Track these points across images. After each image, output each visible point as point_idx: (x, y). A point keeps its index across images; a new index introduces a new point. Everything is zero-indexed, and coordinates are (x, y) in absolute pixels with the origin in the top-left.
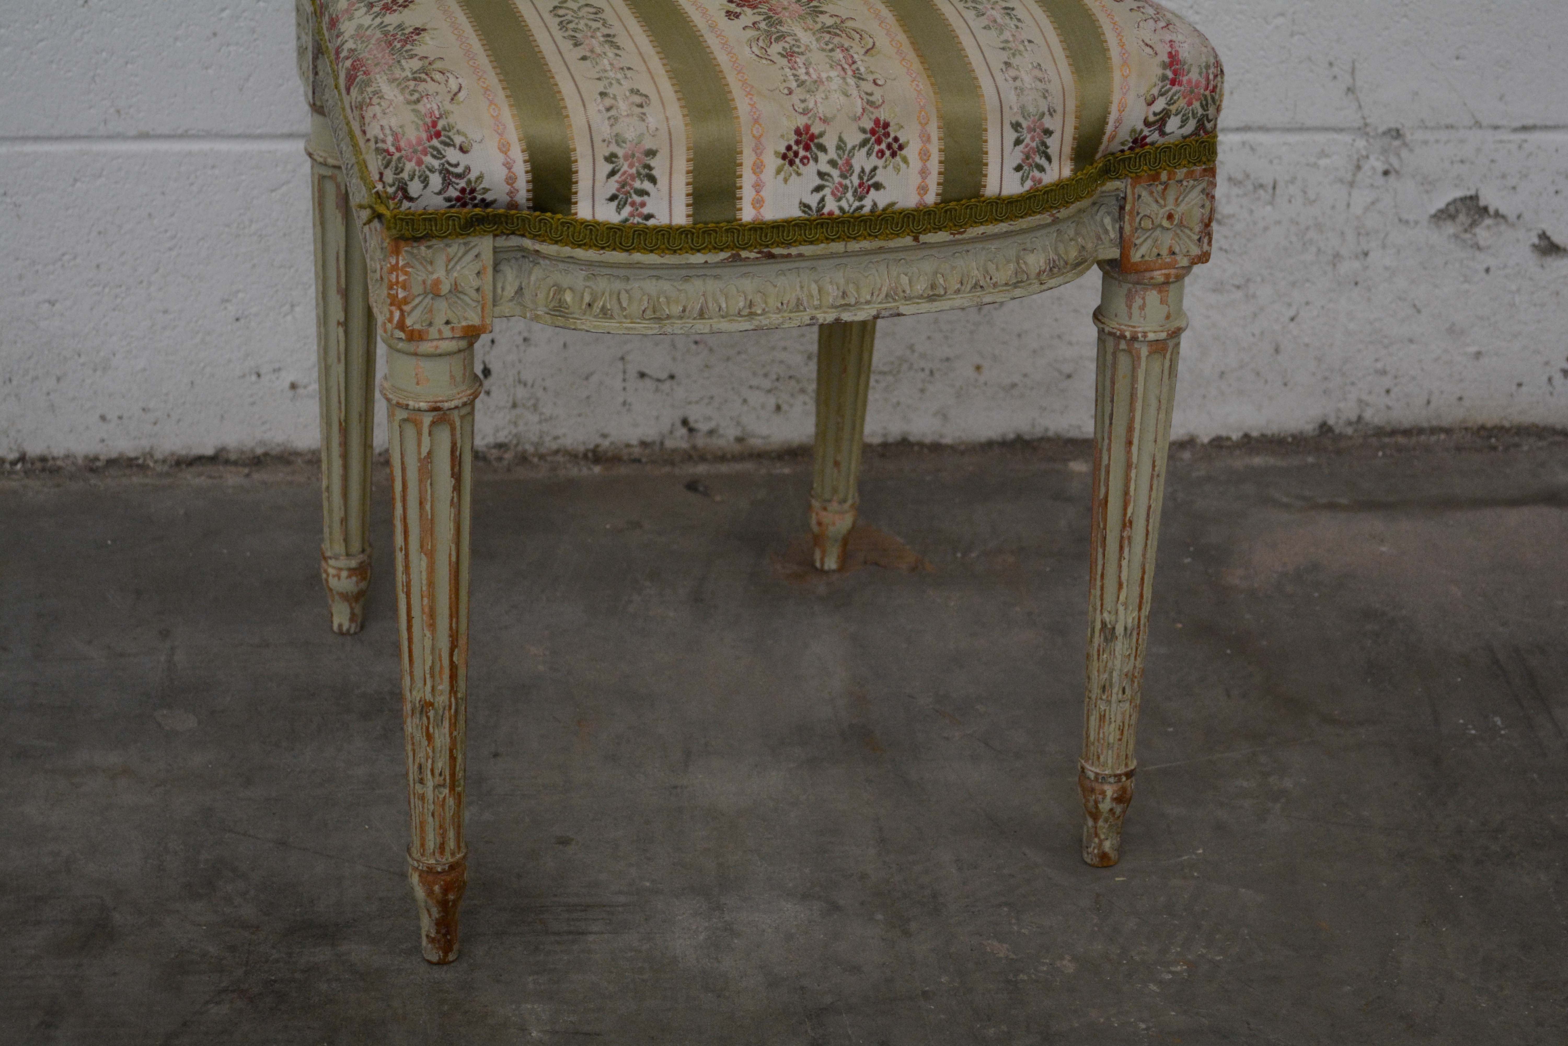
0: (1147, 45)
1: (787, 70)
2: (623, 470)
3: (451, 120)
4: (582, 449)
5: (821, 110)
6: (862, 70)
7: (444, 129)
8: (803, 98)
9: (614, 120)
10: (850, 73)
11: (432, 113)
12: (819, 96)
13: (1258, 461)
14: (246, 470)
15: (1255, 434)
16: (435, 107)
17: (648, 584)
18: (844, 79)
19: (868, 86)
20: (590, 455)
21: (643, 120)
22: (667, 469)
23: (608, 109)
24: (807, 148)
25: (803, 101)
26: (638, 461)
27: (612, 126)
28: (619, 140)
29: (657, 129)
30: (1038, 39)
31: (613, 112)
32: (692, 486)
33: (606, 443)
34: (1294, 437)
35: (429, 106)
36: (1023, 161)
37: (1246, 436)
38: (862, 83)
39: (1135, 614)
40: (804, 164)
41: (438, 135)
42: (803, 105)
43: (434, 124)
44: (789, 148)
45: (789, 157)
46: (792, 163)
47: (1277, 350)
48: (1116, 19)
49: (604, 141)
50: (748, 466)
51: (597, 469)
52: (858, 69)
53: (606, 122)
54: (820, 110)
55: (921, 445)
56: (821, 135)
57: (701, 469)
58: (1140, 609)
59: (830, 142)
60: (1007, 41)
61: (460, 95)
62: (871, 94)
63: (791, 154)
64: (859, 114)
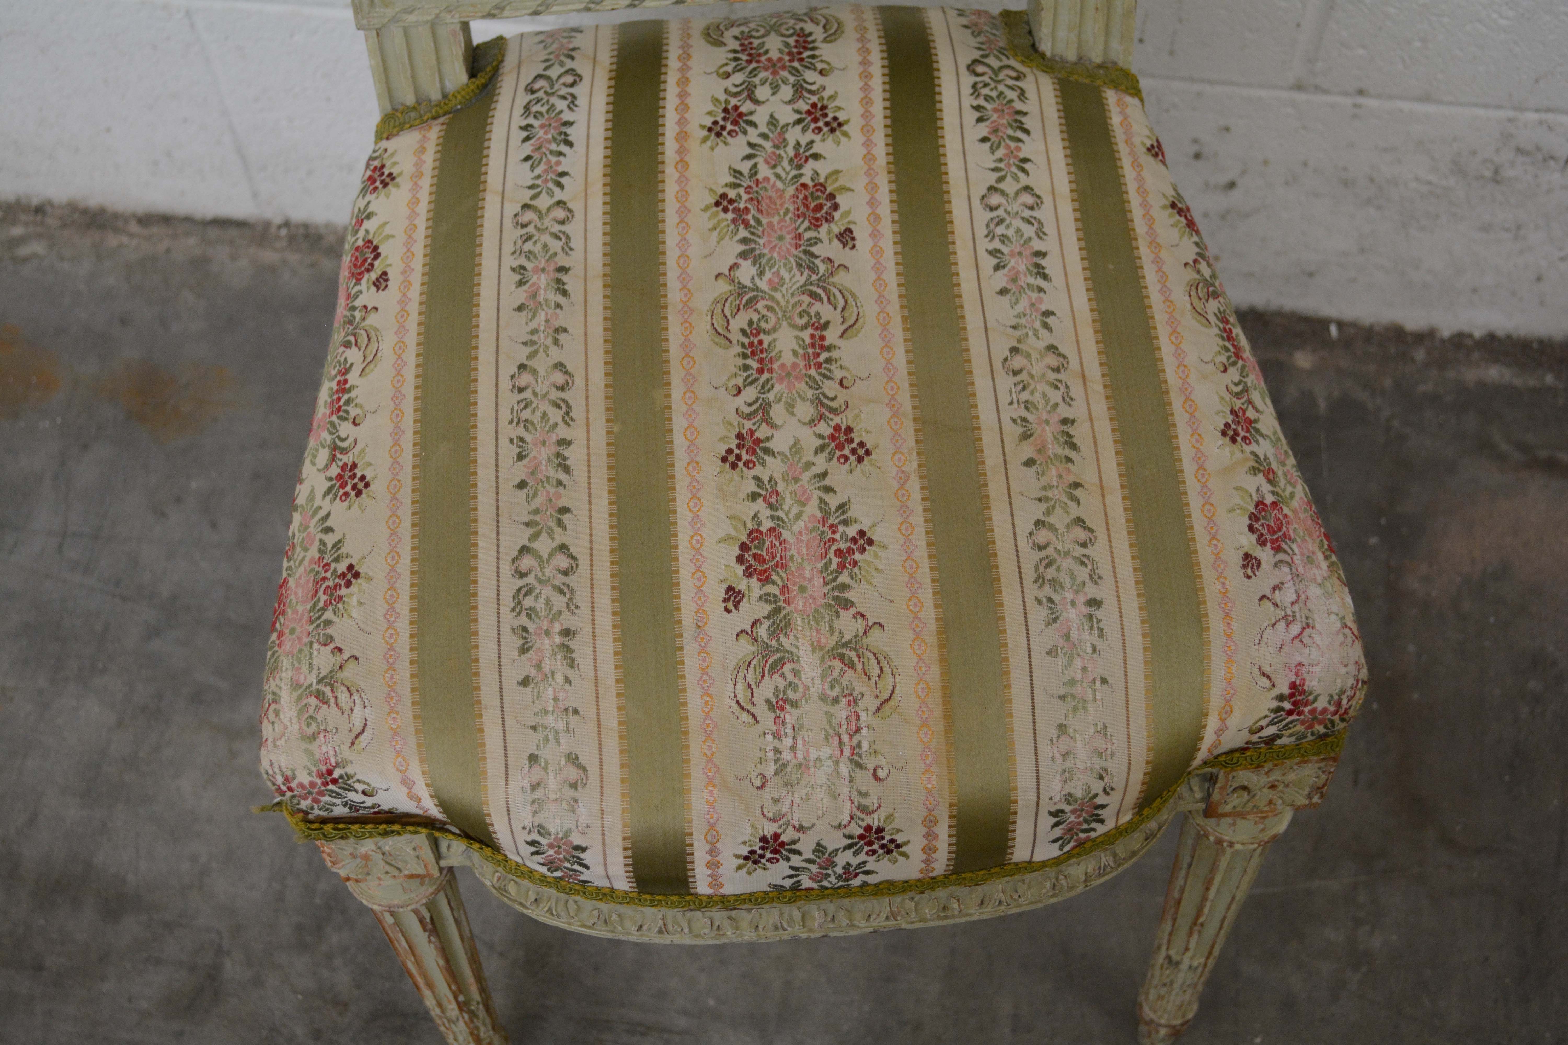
0: (1264, 674)
1: (769, 738)
3: (350, 770)
5: (797, 817)
6: (865, 746)
7: (341, 777)
8: (776, 796)
9: (537, 805)
10: (847, 752)
11: (326, 761)
12: (800, 792)
16: (331, 753)
18: (837, 763)
19: (864, 780)
21: (573, 811)
23: (534, 787)
24: (776, 851)
25: (776, 801)
27: (535, 813)
28: (542, 830)
29: (588, 826)
30: (1116, 679)
31: (539, 794)
35: (324, 749)
36: (1064, 834)
38: (859, 773)
39: (1202, 960)
40: (772, 864)
41: (335, 781)
42: (775, 809)
43: (330, 772)
44: (752, 852)
45: (752, 859)
46: (756, 863)
47: (1539, 279)
48: (1234, 625)
49: (524, 828)
52: (859, 745)
53: (529, 808)
54: (795, 817)
56: (795, 841)
58: (1208, 958)
59: (806, 846)
61: (362, 738)
62: (865, 795)
63: (755, 857)
64: (845, 822)
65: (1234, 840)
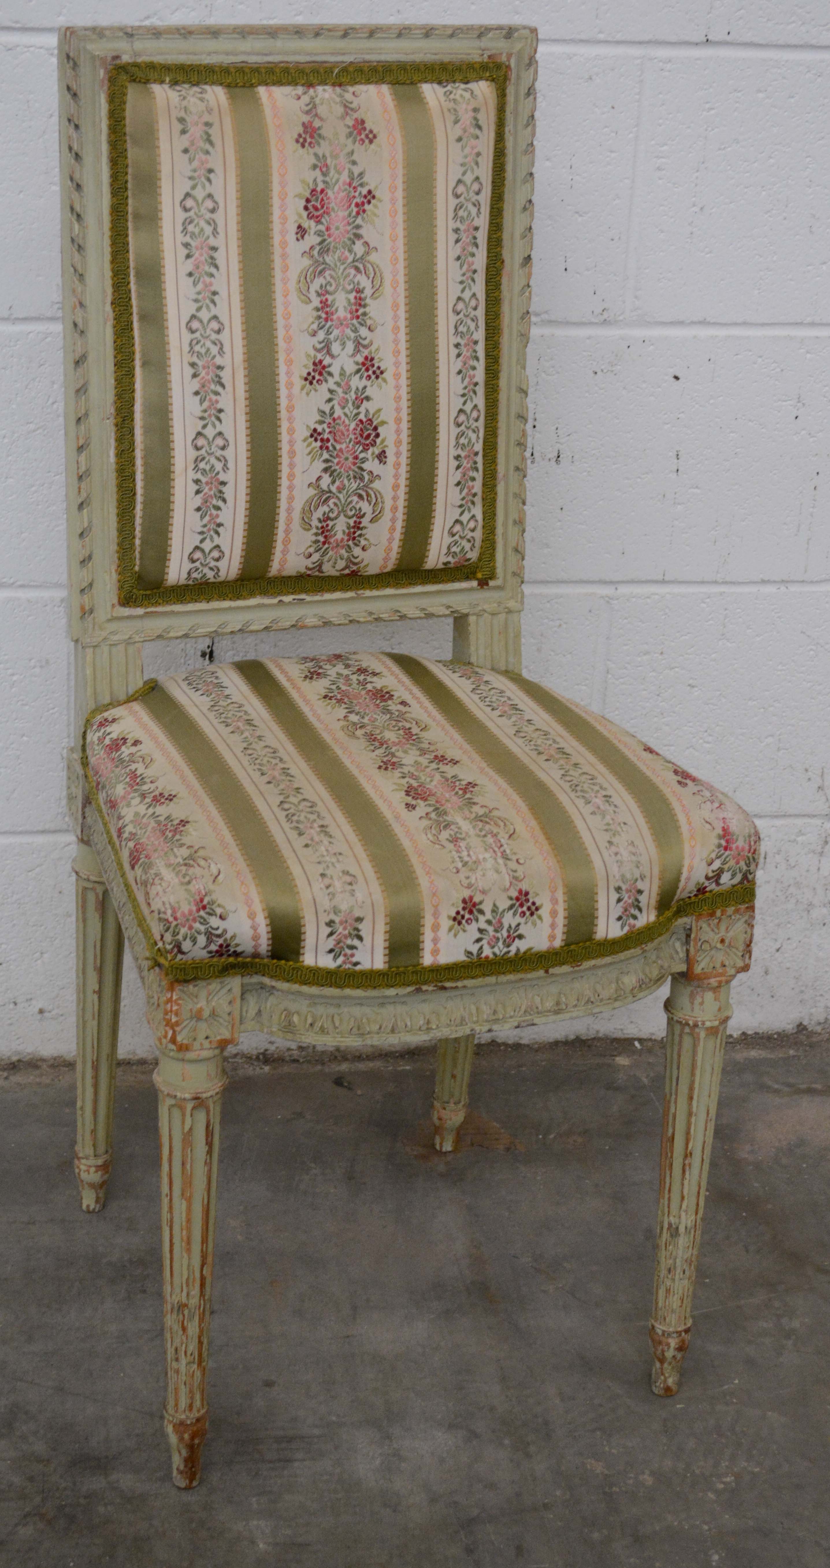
0: (707, 822)
1: (454, 853)
2: (286, 1069)
3: (214, 897)
4: (255, 1052)
5: (481, 885)
6: (508, 852)
7: (209, 903)
8: (467, 875)
9: (332, 895)
10: (499, 854)
11: (199, 892)
12: (479, 873)
13: (754, 1053)
14: (5, 1074)
15: (750, 1032)
16: (202, 888)
17: (313, 1165)
18: (495, 859)
19: (513, 865)
20: (261, 1057)
21: (353, 895)
22: (319, 1067)
23: (328, 887)
24: (471, 912)
25: (468, 878)
26: (296, 1061)
27: (331, 900)
28: (336, 911)
29: (363, 902)
30: (630, 821)
31: (331, 890)
32: (338, 1082)
33: (272, 1048)
34: (778, 1034)
35: (197, 887)
36: (623, 913)
37: (744, 1034)
38: (509, 862)
39: (693, 1217)
40: (468, 924)
41: (204, 908)
42: (468, 881)
43: (202, 900)
44: (458, 913)
45: (458, 919)
46: (460, 923)
47: (766, 973)
48: (684, 802)
49: (325, 911)
50: (378, 1064)
51: (267, 1069)
52: (505, 851)
53: (327, 897)
54: (480, 884)
55: (506, 1045)
56: (481, 903)
57: (344, 1067)
58: (697, 1214)
59: (487, 907)
60: (608, 824)
61: (219, 877)
62: (515, 871)
63: (459, 917)
64: (507, 886)
65: (704, 1019)
